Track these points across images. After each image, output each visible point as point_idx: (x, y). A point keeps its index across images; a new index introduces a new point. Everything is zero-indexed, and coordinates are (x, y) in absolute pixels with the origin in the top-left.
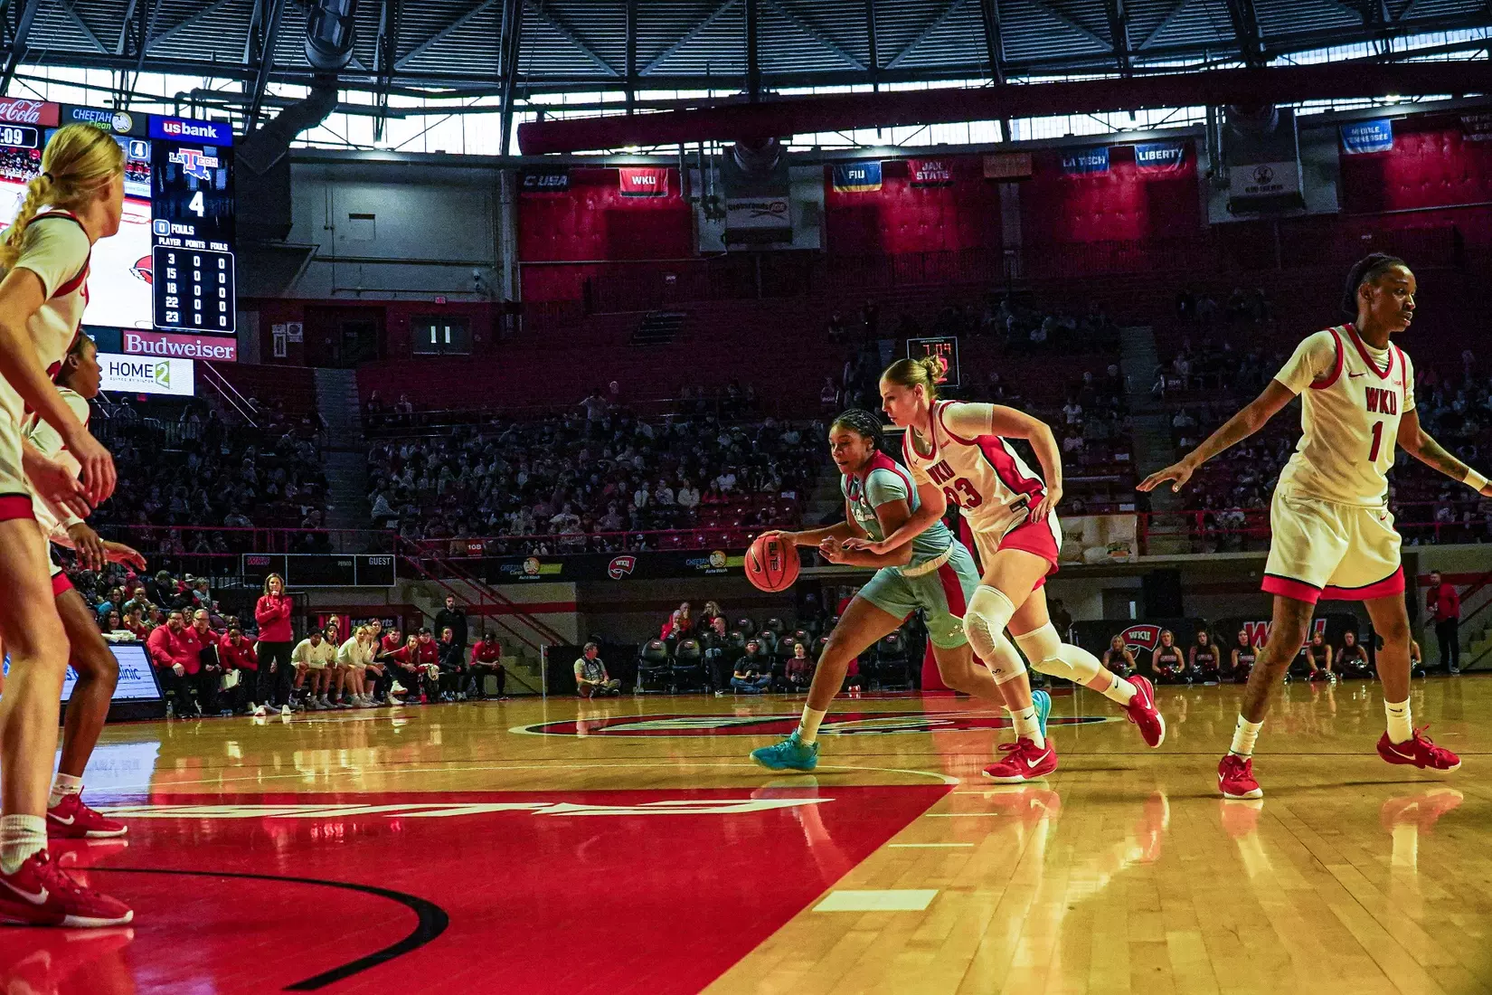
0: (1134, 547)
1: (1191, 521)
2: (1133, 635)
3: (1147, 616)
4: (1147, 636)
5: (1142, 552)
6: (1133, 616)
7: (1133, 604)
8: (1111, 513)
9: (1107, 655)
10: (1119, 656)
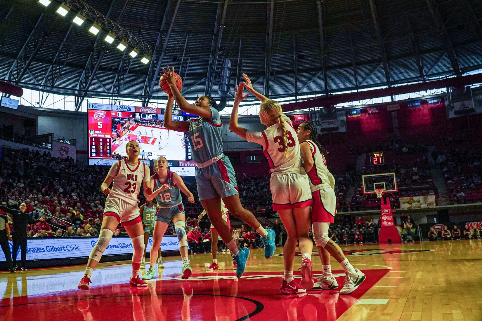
0: (434, 204)
1: (450, 197)
2: (436, 227)
3: (440, 222)
4: (440, 227)
5: (437, 205)
6: (435, 222)
7: (435, 219)
8: (427, 195)
9: (429, 233)
10: (432, 233)
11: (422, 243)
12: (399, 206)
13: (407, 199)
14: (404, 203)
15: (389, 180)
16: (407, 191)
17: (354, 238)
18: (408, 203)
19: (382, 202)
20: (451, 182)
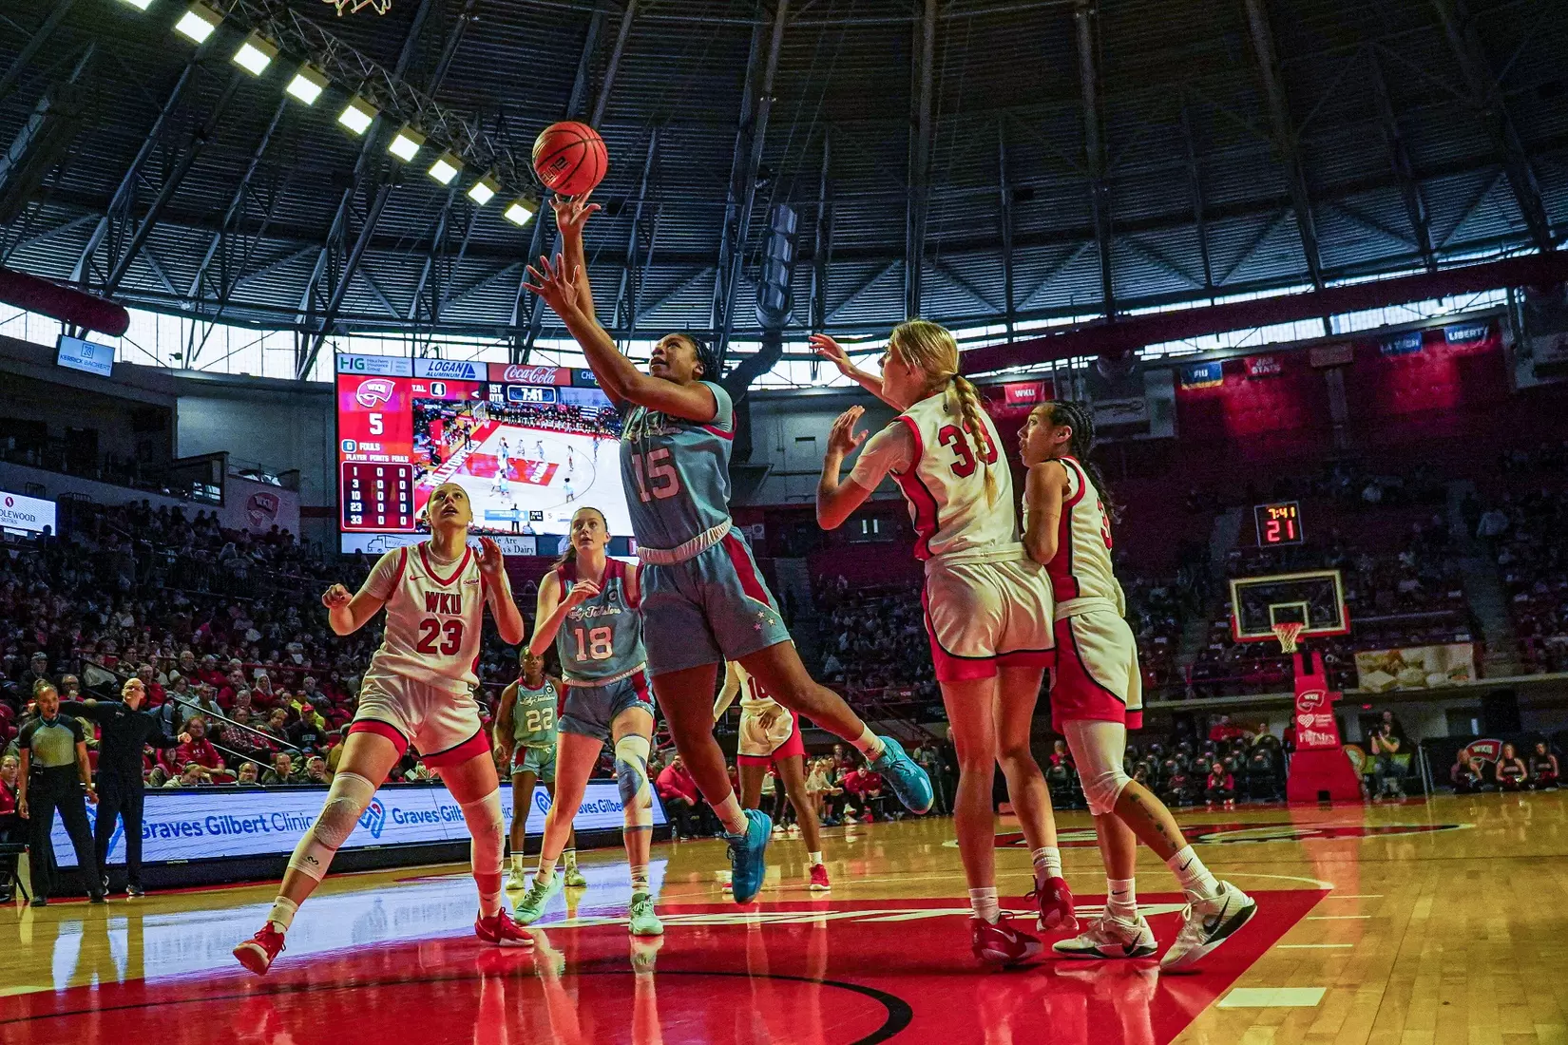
0: (1472, 673)
1: (1521, 647)
2: (1477, 749)
3: (1487, 733)
4: (1489, 749)
5: (1480, 676)
6: (1475, 730)
7: (1474, 722)
8: (1448, 643)
9: (1455, 768)
10: (1465, 768)
11: (1431, 804)
12: (1354, 682)
13: (1381, 656)
14: (1372, 669)
15: (1320, 596)
16: (1381, 628)
17: (1205, 786)
18: (1384, 669)
19: (1298, 666)
20: (1525, 598)
